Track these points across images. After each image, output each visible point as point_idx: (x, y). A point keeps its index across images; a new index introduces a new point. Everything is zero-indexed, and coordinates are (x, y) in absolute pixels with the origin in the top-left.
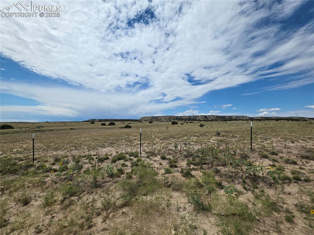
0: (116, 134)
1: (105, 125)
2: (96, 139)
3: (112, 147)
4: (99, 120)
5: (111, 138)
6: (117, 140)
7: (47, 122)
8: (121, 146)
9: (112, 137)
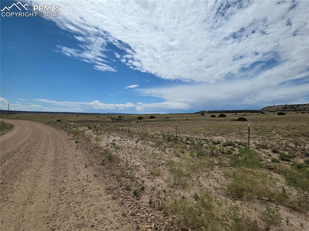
0: (226, 127)
1: (215, 117)
2: (208, 130)
3: (223, 137)
4: (208, 112)
5: (222, 130)
6: (228, 132)
7: (170, 114)
8: (232, 137)
9: (223, 128)
